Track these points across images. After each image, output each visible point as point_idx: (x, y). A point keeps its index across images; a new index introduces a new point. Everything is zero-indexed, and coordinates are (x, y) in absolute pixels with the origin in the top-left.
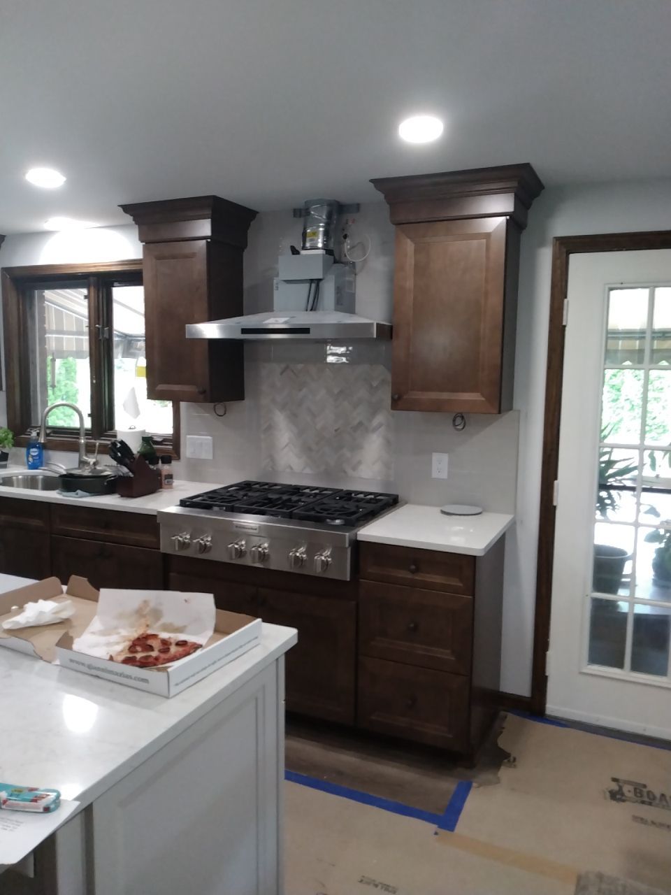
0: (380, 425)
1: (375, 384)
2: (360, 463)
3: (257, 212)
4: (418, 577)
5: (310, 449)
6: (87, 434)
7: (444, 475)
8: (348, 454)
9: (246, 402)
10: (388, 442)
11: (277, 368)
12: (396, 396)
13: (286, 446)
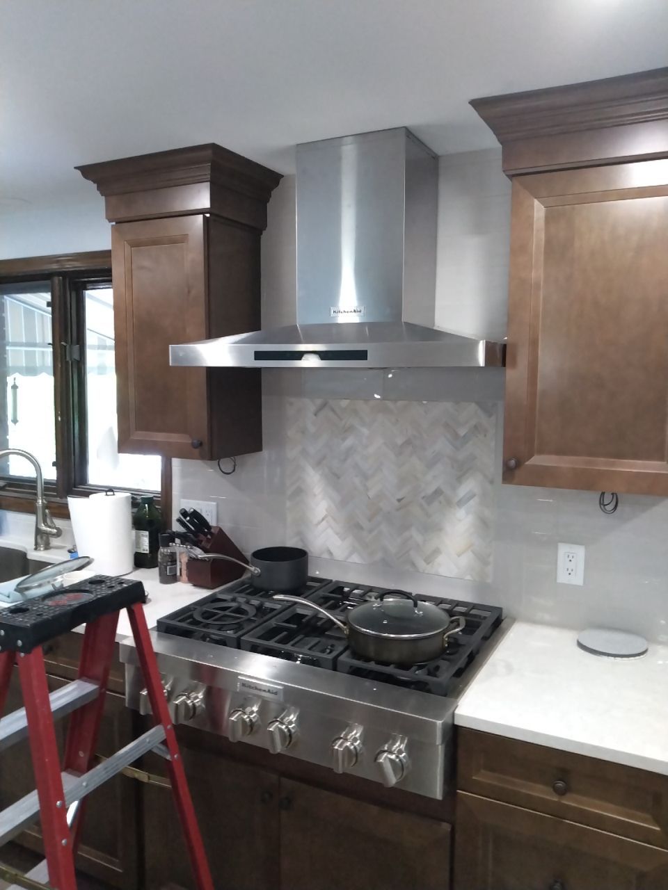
0: (471, 496)
1: (462, 432)
2: (437, 552)
3: (283, 176)
4: (569, 801)
5: (358, 527)
6: (46, 489)
7: (578, 580)
8: (418, 537)
9: (265, 453)
10: (483, 524)
11: (310, 405)
12: (513, 462)
13: (323, 519)
